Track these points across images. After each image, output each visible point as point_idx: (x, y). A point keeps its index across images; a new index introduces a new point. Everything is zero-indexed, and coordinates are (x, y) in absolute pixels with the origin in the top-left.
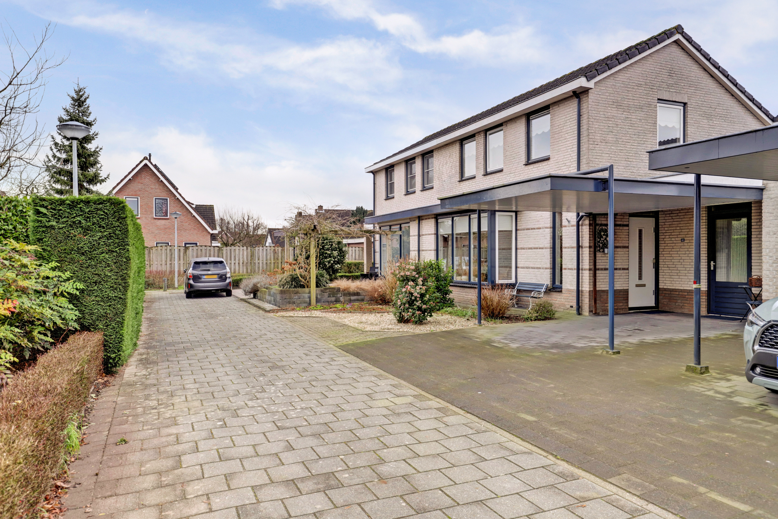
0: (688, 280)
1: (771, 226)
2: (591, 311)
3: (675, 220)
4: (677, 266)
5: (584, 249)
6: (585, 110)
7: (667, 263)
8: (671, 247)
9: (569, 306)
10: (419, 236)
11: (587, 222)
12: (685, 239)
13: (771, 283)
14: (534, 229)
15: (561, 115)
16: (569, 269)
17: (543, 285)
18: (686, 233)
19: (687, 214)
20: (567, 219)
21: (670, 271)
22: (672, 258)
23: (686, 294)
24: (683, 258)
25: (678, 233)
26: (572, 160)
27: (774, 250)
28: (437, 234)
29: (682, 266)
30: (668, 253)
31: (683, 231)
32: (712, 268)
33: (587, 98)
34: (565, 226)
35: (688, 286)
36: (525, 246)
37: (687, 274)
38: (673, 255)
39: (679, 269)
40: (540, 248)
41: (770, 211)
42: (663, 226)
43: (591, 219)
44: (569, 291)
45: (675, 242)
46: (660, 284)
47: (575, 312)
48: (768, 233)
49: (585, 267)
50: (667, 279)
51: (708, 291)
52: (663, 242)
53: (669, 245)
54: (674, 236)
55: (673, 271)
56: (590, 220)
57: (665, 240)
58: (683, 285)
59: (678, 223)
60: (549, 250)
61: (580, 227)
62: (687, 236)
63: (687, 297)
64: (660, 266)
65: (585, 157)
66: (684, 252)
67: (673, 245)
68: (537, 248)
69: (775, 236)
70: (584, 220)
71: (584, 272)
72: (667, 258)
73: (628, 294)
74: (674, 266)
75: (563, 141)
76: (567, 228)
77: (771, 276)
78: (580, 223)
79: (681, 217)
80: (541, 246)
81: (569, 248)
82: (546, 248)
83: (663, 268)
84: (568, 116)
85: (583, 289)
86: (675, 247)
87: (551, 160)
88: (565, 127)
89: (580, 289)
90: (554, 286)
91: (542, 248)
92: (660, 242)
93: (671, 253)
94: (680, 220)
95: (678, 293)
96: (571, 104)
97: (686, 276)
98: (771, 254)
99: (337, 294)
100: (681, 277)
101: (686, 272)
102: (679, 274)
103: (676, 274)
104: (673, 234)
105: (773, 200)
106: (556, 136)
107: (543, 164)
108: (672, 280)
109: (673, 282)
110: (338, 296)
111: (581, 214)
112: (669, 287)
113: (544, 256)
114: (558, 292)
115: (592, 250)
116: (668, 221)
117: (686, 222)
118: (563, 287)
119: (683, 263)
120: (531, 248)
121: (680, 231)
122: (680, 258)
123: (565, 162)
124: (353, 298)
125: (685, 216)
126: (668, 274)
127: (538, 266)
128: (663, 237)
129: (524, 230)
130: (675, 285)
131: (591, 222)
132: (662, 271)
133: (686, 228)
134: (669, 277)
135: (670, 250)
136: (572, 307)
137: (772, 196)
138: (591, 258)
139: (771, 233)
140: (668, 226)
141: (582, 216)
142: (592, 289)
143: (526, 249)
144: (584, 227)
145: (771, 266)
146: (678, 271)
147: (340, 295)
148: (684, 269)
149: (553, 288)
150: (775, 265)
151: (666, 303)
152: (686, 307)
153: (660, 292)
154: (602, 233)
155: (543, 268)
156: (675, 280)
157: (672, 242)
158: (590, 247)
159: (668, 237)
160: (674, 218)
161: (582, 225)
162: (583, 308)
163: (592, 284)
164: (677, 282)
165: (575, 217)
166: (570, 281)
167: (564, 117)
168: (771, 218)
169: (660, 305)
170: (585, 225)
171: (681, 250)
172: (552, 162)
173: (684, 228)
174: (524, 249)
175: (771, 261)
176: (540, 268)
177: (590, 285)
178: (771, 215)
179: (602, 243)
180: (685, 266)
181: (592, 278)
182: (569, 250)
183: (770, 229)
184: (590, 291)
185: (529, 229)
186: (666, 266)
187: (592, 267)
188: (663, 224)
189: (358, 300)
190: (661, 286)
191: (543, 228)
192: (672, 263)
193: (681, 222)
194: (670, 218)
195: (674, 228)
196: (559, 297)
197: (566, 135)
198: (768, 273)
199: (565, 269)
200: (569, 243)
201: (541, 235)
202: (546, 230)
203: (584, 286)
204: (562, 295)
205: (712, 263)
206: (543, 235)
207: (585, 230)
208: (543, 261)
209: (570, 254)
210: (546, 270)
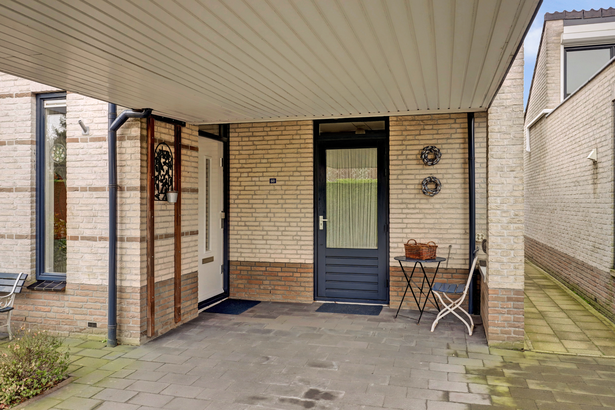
0: (283, 247)
1: (505, 156)
2: (144, 333)
3: (258, 147)
4: (262, 224)
5: (127, 194)
7: (243, 219)
8: (252, 193)
9: (84, 325)
11: (136, 131)
12: (278, 178)
13: (505, 260)
16: (83, 238)
17: (11, 277)
18: (279, 169)
19: (280, 137)
20: (80, 123)
21: (249, 233)
22: (253, 210)
23: (279, 269)
24: (273, 210)
25: (265, 170)
27: (512, 200)
29: (272, 224)
30: (246, 201)
31: (273, 165)
32: (321, 227)
34: (76, 140)
35: (283, 256)
37: (280, 238)
38: (254, 206)
39: (266, 228)
42: (237, 157)
43: (145, 126)
44: (83, 287)
45: (258, 183)
46: (231, 254)
47: (105, 337)
48: (500, 169)
49: (128, 234)
50: (244, 246)
51: (314, 263)
52: (238, 184)
53: (247, 188)
54: (257, 174)
55: (255, 233)
56: (142, 128)
57: (240, 179)
58: (273, 256)
59: (263, 152)
60: (28, 194)
61: (118, 143)
62: (280, 174)
63: (280, 274)
64: (231, 223)
66: (275, 201)
67: (257, 188)
69: (513, 174)
70: (128, 127)
71: (126, 245)
72: (244, 210)
73: (197, 282)
74: (257, 224)
76: (81, 144)
77: (505, 246)
78: (119, 132)
79: (270, 143)
80: (5, 185)
81: (84, 189)
82: (18, 190)
83: (236, 228)
85: (125, 284)
86: (258, 192)
89: (118, 283)
90: (41, 277)
91: (10, 190)
92: (231, 184)
93: (251, 201)
94: (268, 147)
95: (264, 269)
97: (278, 240)
98: (505, 207)
100: (269, 242)
101: (280, 233)
102: (265, 237)
103: (260, 237)
104: (254, 170)
105: (509, 110)
108: (253, 246)
109: (254, 251)
111: (121, 112)
112: (247, 259)
113: (15, 209)
114: (56, 291)
115: (147, 194)
116: (244, 148)
117: (280, 151)
118: (68, 280)
119: (273, 219)
121: (268, 165)
122: (268, 210)
125: (277, 142)
126: (246, 237)
128: (238, 175)
130: (258, 255)
131: (145, 133)
132: (235, 232)
133: (280, 160)
134: (249, 242)
135: (250, 197)
136: (92, 325)
137: (507, 103)
138: (144, 214)
139: (505, 169)
140: (247, 157)
141: (125, 118)
142: (145, 283)
144: (127, 144)
145: (507, 228)
146: (264, 233)
148: (275, 228)
149: (39, 282)
150: (512, 226)
151: (242, 286)
152: (278, 292)
153: (231, 268)
154: (163, 160)
155: (10, 237)
156: (258, 246)
157: (253, 183)
158: (142, 189)
159: (246, 175)
160: (256, 143)
161: (122, 139)
162: (125, 328)
163: (145, 270)
164: (262, 251)
165: (106, 120)
166: (88, 267)
168: (506, 142)
169: (232, 290)
170: (130, 138)
171: (269, 197)
173: (274, 160)
175: (505, 220)
177: (141, 274)
178: (507, 136)
179: (162, 181)
180: (277, 224)
181: (145, 258)
182: (86, 194)
183: (504, 162)
184: (141, 288)
186: (243, 224)
187: (146, 233)
188: (237, 153)
190: (233, 257)
191: (10, 143)
192: (253, 219)
193: (270, 151)
194: (250, 143)
195: (258, 161)
196: (58, 303)
198: (499, 240)
199: (75, 238)
200: (83, 179)
201: (6, 160)
202: (19, 147)
203: (128, 277)
204: (66, 297)
205: (321, 217)
206: (11, 160)
207: (129, 151)
208: (11, 218)
209: (87, 205)
210: (20, 241)
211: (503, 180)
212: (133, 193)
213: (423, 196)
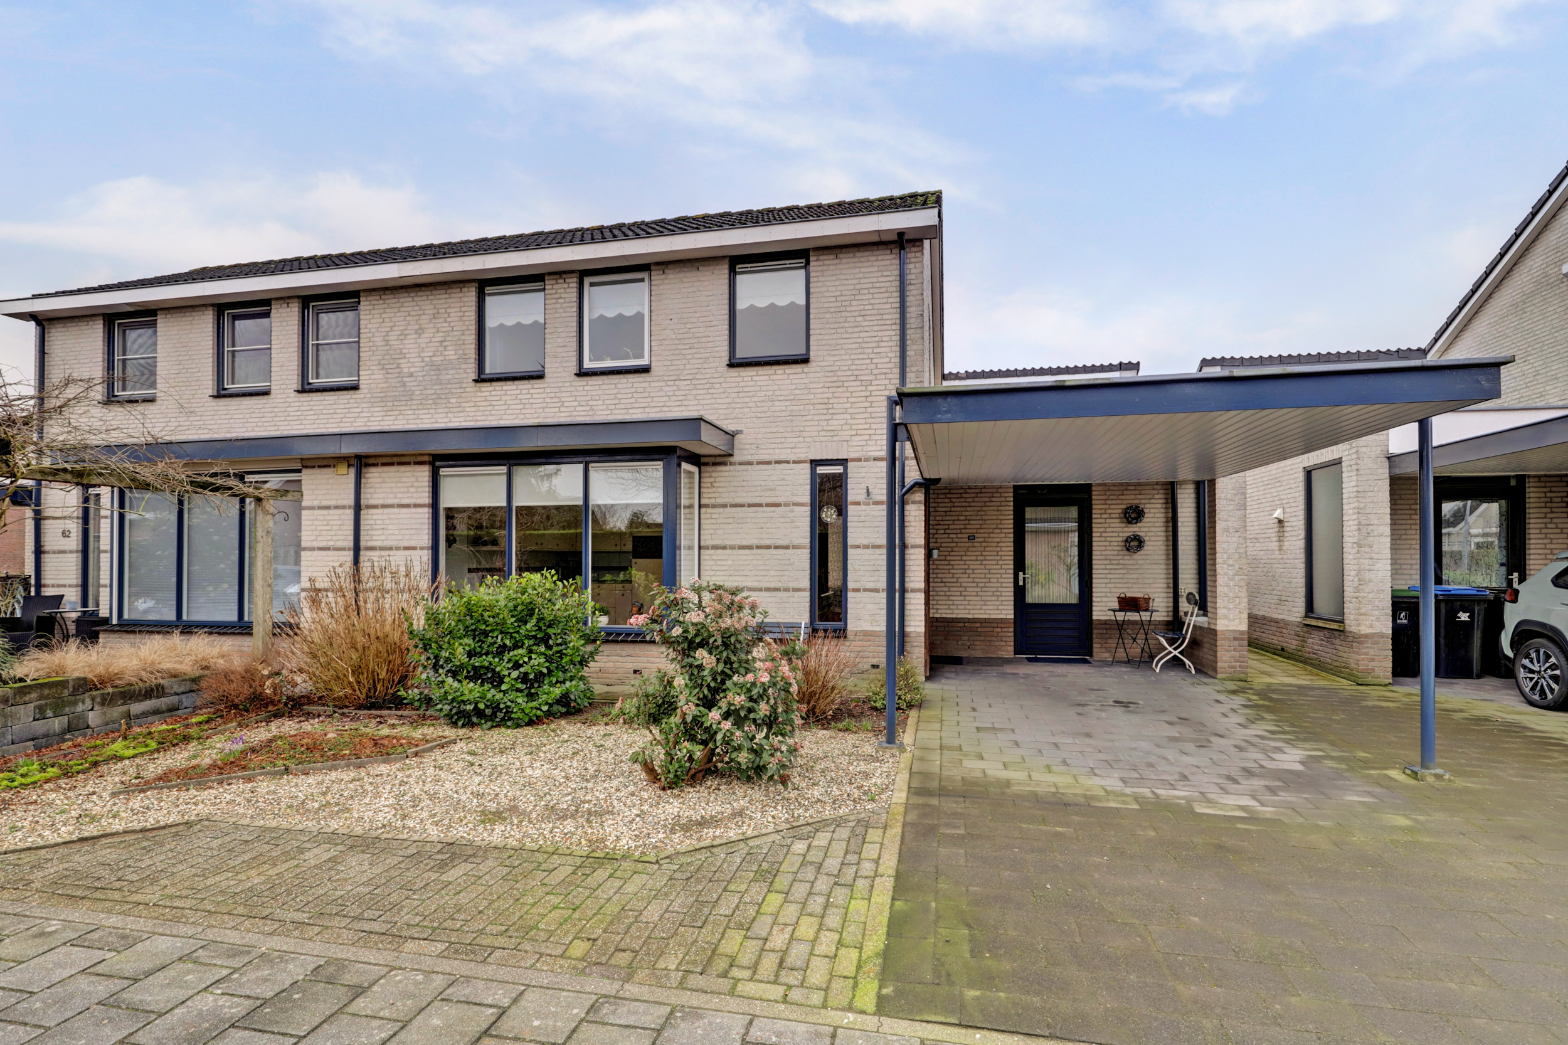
0: (982, 602)
6: (913, 277)
7: (939, 575)
8: (949, 549)
9: (867, 666)
10: (358, 508)
11: (919, 496)
12: (976, 535)
13: (1231, 606)
14: (760, 505)
15: (842, 277)
16: (865, 590)
17: (797, 626)
18: (978, 526)
19: (979, 495)
20: (867, 489)
22: (951, 567)
23: (978, 625)
25: (963, 527)
26: (875, 372)
27: (1237, 556)
28: (435, 505)
29: (971, 580)
30: (943, 558)
31: (971, 522)
32: (1021, 583)
33: (918, 254)
34: (858, 503)
35: (982, 611)
36: (728, 543)
40: (776, 547)
41: (1229, 496)
44: (867, 634)
45: (955, 540)
48: (1226, 530)
50: (940, 602)
51: (1015, 618)
52: (934, 540)
53: (943, 545)
55: (952, 589)
57: (936, 536)
58: (971, 611)
60: (807, 551)
62: (979, 531)
63: (979, 630)
65: (914, 369)
66: (974, 558)
67: (955, 545)
68: (768, 547)
75: (850, 330)
76: (863, 507)
77: (1231, 595)
79: (968, 500)
80: (780, 543)
81: (866, 547)
83: (933, 584)
84: (862, 281)
86: (956, 549)
87: (812, 364)
88: (854, 303)
91: (786, 547)
93: (949, 558)
94: (966, 504)
95: (963, 625)
96: (874, 258)
97: (977, 595)
98: (1231, 562)
99: (75, 703)
100: (967, 597)
101: (979, 589)
102: (964, 594)
106: (828, 315)
107: (788, 371)
108: (952, 603)
109: (953, 607)
110: (80, 708)
112: (945, 616)
113: (792, 564)
114: (837, 638)
117: (979, 508)
118: (850, 627)
119: (972, 575)
120: (750, 547)
121: (966, 522)
122: (966, 567)
123: (856, 373)
124: (136, 708)
125: (976, 499)
126: (943, 593)
127: (772, 585)
129: (724, 506)
130: (957, 612)
132: (931, 589)
133: (979, 517)
135: (947, 553)
136: (873, 666)
139: (1230, 530)
143: (732, 547)
145: (1232, 579)
146: (962, 589)
147: (88, 704)
148: (975, 584)
149: (815, 630)
150: (1238, 578)
151: (938, 642)
152: (978, 647)
155: (786, 590)
156: (957, 603)
164: (960, 607)
166: (872, 616)
167: (855, 282)
170: (915, 504)
171: (968, 553)
172: (819, 369)
173: (973, 518)
174: (724, 548)
175: (1231, 573)
176: (777, 590)
180: (977, 580)
182: (867, 550)
183: (1229, 524)
185: (742, 506)
186: (939, 580)
189: (156, 712)
191: (786, 505)
194: (947, 500)
195: (956, 518)
196: (838, 648)
197: (861, 319)
199: (857, 590)
200: (865, 537)
201: (782, 520)
202: (797, 508)
203: (912, 623)
204: (848, 643)
205: (1021, 574)
206: (788, 520)
207: (913, 513)
208: (787, 573)
209: (870, 560)
210: (797, 594)
211: (1229, 539)
212: (917, 550)
213: (1126, 552)
